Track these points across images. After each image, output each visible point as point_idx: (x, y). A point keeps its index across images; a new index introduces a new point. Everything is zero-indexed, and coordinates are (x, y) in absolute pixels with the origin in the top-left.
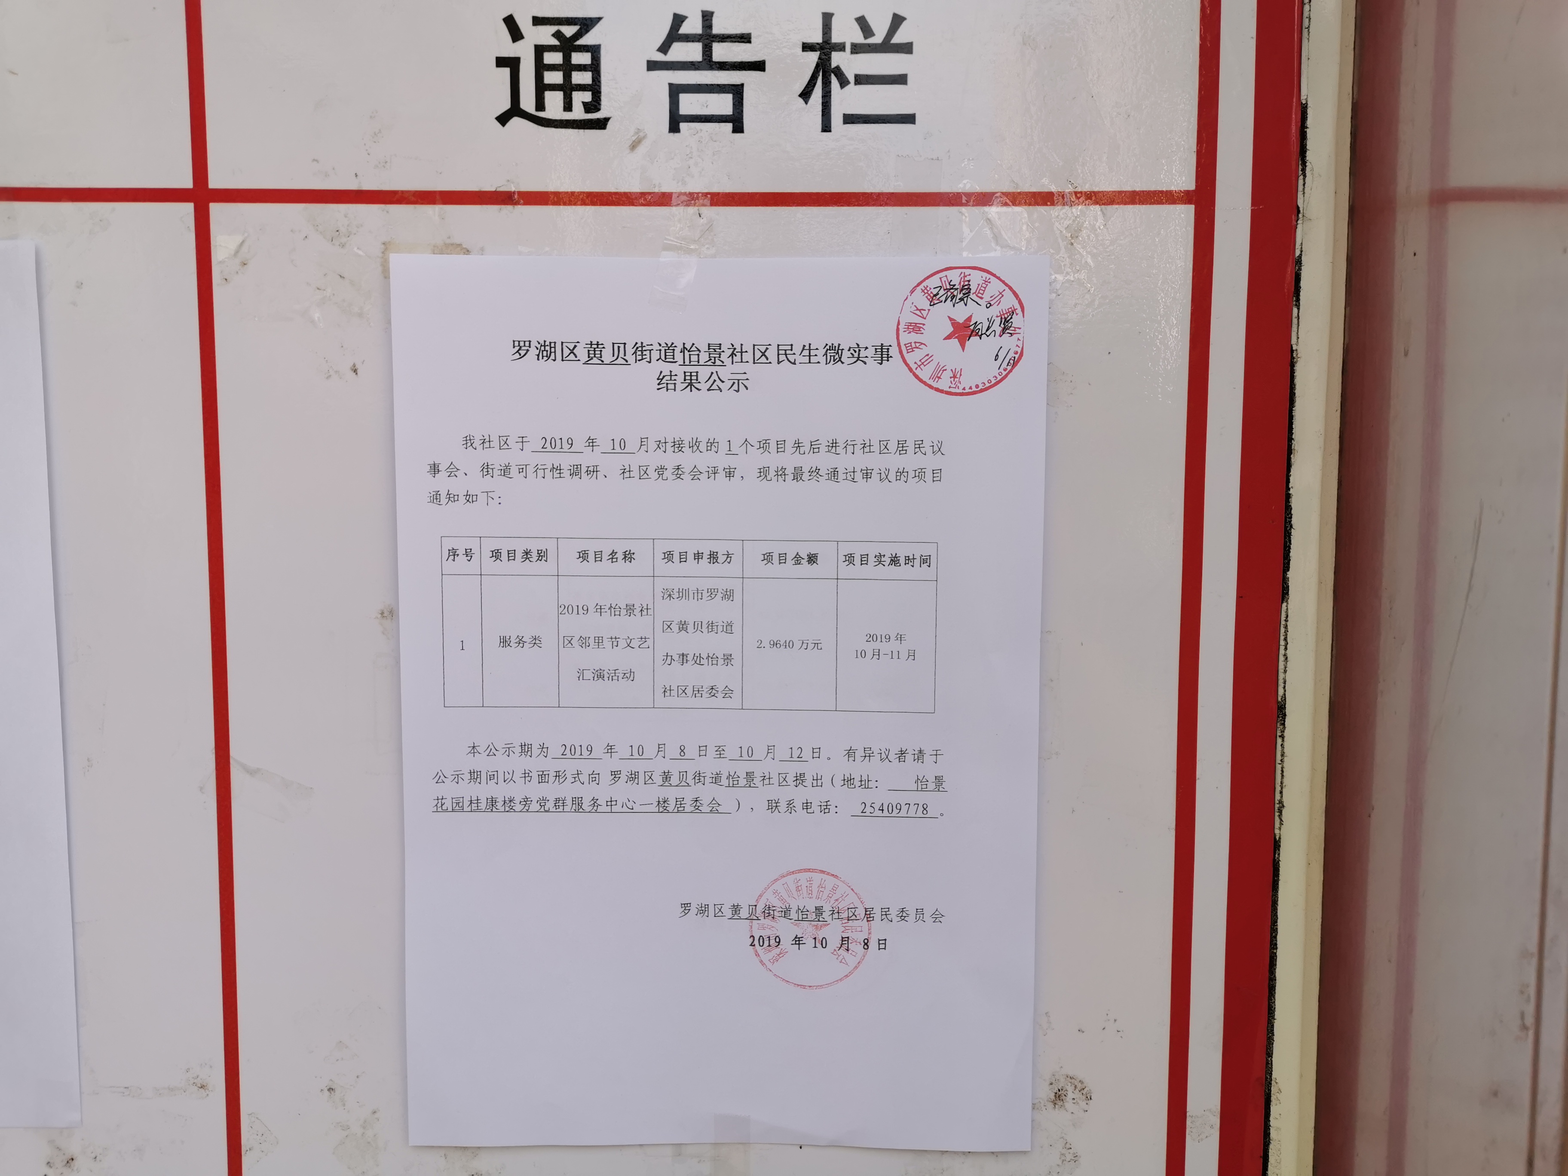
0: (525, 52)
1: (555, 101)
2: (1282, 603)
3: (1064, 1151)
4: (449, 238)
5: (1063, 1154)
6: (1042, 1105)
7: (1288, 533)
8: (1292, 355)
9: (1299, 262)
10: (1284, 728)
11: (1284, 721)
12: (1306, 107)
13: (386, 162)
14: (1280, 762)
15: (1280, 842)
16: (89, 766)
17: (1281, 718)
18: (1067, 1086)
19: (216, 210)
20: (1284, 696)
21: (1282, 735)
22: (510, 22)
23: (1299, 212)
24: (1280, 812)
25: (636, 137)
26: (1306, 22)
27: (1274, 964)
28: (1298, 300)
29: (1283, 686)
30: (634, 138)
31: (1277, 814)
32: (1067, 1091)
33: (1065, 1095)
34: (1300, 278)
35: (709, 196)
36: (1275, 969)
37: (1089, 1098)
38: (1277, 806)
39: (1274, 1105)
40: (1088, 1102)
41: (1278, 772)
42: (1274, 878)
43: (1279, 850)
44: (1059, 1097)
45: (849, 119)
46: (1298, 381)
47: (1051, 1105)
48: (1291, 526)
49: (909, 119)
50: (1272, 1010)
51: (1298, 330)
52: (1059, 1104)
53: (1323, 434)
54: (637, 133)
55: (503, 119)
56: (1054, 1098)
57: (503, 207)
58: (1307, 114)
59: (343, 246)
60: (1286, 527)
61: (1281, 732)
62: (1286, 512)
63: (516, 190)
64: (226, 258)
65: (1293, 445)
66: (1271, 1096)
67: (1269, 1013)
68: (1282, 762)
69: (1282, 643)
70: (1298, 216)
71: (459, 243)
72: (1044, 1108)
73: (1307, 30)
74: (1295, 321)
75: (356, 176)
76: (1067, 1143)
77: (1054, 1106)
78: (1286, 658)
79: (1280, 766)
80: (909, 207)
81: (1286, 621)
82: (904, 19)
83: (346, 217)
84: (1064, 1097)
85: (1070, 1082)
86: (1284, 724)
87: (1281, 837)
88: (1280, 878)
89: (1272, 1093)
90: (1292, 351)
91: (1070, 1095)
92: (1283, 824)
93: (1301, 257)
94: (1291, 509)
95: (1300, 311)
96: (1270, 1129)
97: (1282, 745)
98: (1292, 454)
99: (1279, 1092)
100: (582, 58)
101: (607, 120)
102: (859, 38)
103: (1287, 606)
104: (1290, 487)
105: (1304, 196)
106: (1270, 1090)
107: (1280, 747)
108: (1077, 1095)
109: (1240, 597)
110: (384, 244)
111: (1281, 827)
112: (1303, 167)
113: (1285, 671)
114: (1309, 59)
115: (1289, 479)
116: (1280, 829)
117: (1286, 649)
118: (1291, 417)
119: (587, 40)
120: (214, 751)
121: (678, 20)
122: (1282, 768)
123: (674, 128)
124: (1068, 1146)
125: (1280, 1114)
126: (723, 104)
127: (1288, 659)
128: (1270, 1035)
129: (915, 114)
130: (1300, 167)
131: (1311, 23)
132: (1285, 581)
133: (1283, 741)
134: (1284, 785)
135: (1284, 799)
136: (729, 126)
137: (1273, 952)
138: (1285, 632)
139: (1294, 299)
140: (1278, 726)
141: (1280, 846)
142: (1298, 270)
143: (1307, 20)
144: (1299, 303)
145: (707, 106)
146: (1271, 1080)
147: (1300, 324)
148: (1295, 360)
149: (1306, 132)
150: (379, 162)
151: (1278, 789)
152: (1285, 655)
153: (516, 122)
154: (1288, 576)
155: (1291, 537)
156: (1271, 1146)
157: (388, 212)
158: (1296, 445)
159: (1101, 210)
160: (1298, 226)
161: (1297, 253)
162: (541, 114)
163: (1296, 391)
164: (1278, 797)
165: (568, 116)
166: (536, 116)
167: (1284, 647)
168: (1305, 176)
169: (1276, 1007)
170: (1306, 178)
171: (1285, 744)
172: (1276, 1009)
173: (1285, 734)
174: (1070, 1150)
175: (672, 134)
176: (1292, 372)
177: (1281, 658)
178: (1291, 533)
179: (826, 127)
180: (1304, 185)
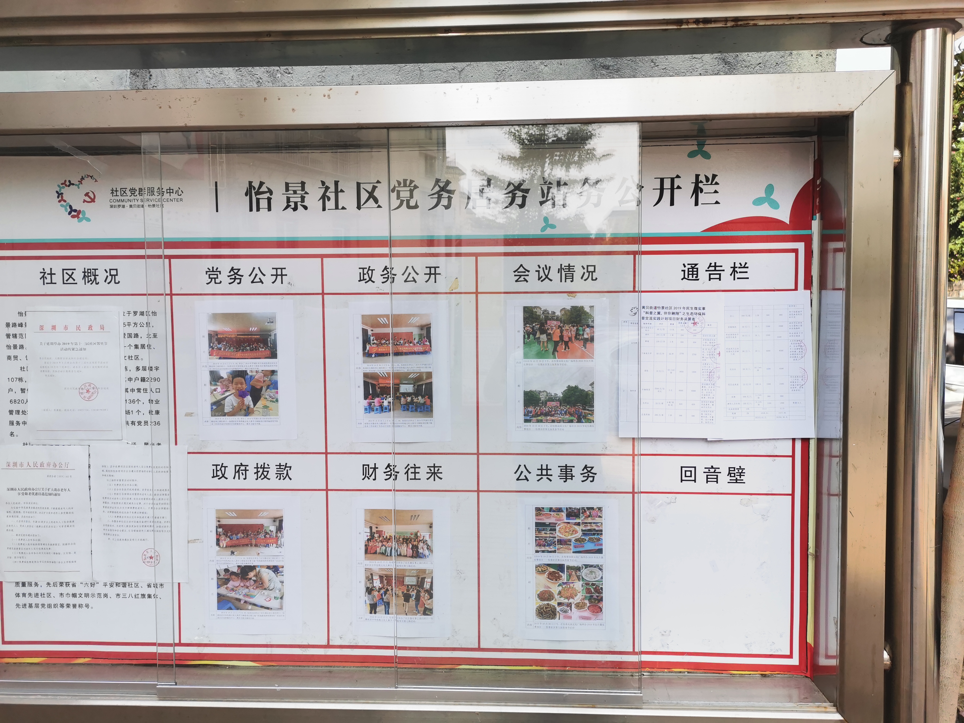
0: (686, 269)
1: (690, 276)
22: (684, 265)
30: (703, 282)
35: (715, 290)
45: (738, 278)
55: (682, 279)
63: (684, 290)
75: (659, 288)
82: (747, 263)
100: (695, 270)
101: (699, 279)
102: (740, 266)
119: (696, 267)
121: (711, 264)
126: (718, 276)
129: (749, 277)
136: (719, 280)
145: (715, 277)
153: (684, 279)
157: (663, 294)
159: (780, 292)
165: (693, 279)
166: (688, 279)
175: (709, 281)
179: (734, 279)
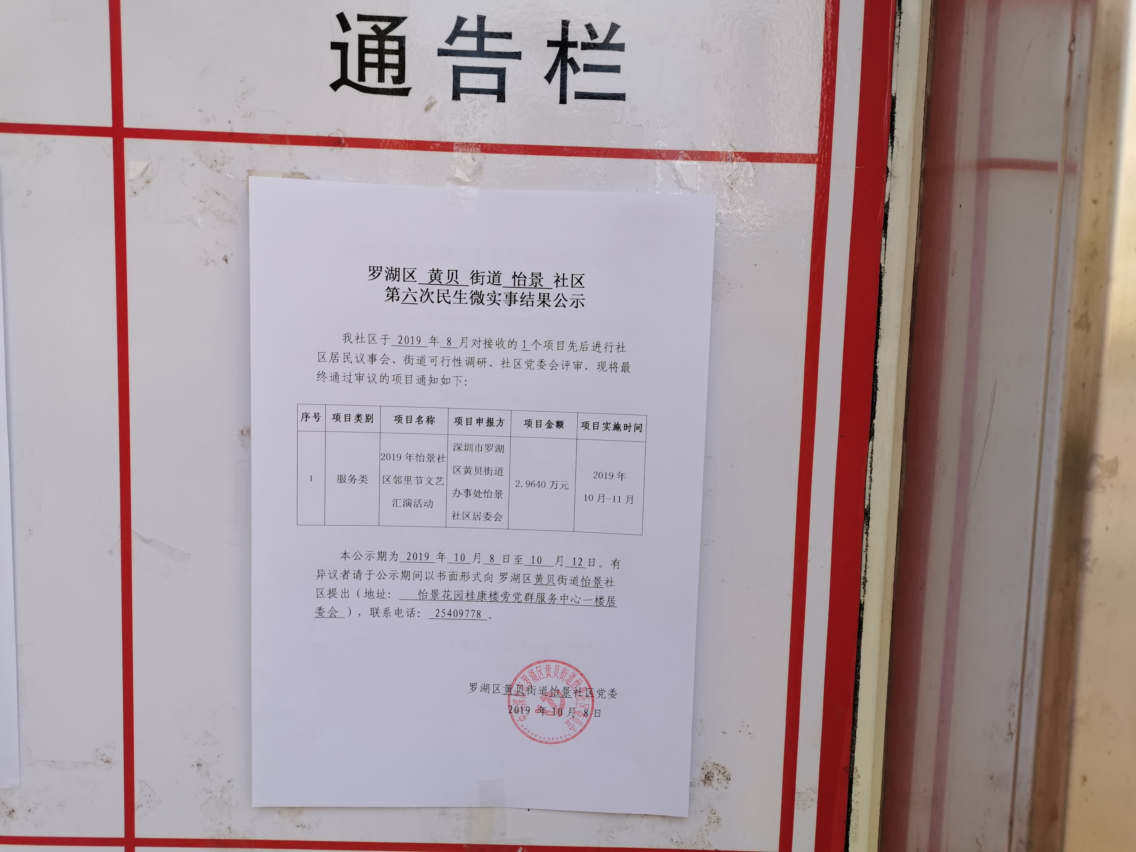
0: (351, 39)
1: (371, 75)
2: (869, 441)
3: (710, 815)
4: (295, 168)
5: (710, 818)
6: (696, 783)
7: (875, 393)
8: (881, 271)
9: (887, 206)
10: (869, 527)
11: (869, 522)
12: (895, 99)
13: (251, 114)
14: (865, 551)
15: (864, 606)
16: (30, 535)
17: (866, 520)
18: (713, 771)
19: (129, 143)
20: (869, 505)
21: (867, 532)
22: (341, 18)
23: (888, 171)
24: (864, 585)
25: (429, 102)
26: (896, 40)
27: (857, 689)
28: (886, 233)
29: (868, 498)
30: (428, 103)
31: (862, 586)
32: (714, 774)
33: (712, 777)
34: (888, 217)
35: (480, 145)
36: (858, 693)
37: (729, 779)
38: (862, 581)
39: (855, 786)
40: (728, 782)
41: (864, 557)
42: (859, 630)
43: (863, 611)
44: (708, 778)
45: (580, 95)
46: (884, 288)
47: (702, 784)
48: (877, 389)
49: (621, 97)
50: (855, 721)
51: (885, 253)
52: (708, 783)
53: (900, 326)
54: (430, 99)
55: (335, 86)
56: (704, 778)
57: (334, 148)
58: (896, 104)
59: (219, 171)
60: (873, 389)
61: (866, 530)
62: (874, 379)
63: (343, 137)
64: (135, 178)
65: (880, 333)
66: (853, 780)
67: (853, 723)
68: (866, 550)
69: (869, 468)
70: (887, 174)
71: (302, 173)
72: (697, 786)
73: (897, 45)
74: (883, 247)
75: (230, 122)
76: (713, 809)
77: (704, 784)
78: (871, 479)
79: (866, 553)
80: (619, 159)
81: (872, 453)
82: (619, 27)
83: (222, 151)
84: (711, 778)
85: (716, 768)
86: (868, 525)
87: (865, 602)
88: (863, 630)
89: (854, 777)
90: (881, 268)
91: (716, 777)
92: (866, 593)
93: (889, 203)
94: (877, 377)
95: (887, 240)
96: (851, 802)
97: (867, 539)
98: (879, 338)
99: (859, 777)
100: (392, 45)
101: (409, 89)
102: (587, 38)
103: (872, 444)
104: (877, 361)
105: (892, 161)
106: (852, 776)
107: (865, 540)
108: (721, 776)
109: (841, 436)
110: (248, 171)
111: (864, 595)
112: (892, 140)
113: (870, 488)
114: (898, 65)
115: (877, 356)
116: (864, 596)
117: (871, 473)
118: (879, 314)
119: (396, 32)
120: (120, 526)
121: (461, 21)
122: (866, 555)
123: (456, 97)
124: (713, 812)
125: (859, 792)
126: (491, 81)
127: (873, 480)
128: (854, 738)
129: (625, 94)
130: (890, 140)
131: (900, 40)
132: (872, 426)
133: (867, 536)
134: (867, 566)
135: (867, 576)
136: (495, 97)
137: (857, 681)
138: (871, 461)
139: (883, 232)
140: (865, 526)
141: (863, 608)
142: (886, 212)
143: (898, 38)
144: (887, 235)
145: (479, 83)
146: (853, 769)
147: (887, 249)
148: (883, 274)
149: (894, 116)
150: (246, 113)
151: (863, 569)
152: (870, 477)
153: (344, 88)
154: (874, 422)
155: (877, 396)
156: (852, 814)
157: (251, 149)
158: (882, 333)
159: (752, 165)
160: (887, 181)
161: (886, 200)
162: (362, 83)
163: (883, 296)
164: (863, 574)
165: (381, 86)
166: (358, 85)
167: (870, 472)
168: (893, 147)
169: (858, 719)
170: (894, 148)
171: (869, 538)
172: (858, 720)
173: (869, 531)
174: (715, 814)
175: (454, 101)
176: (881, 282)
177: (868, 479)
178: (877, 393)
179: (563, 100)
180: (892, 153)
